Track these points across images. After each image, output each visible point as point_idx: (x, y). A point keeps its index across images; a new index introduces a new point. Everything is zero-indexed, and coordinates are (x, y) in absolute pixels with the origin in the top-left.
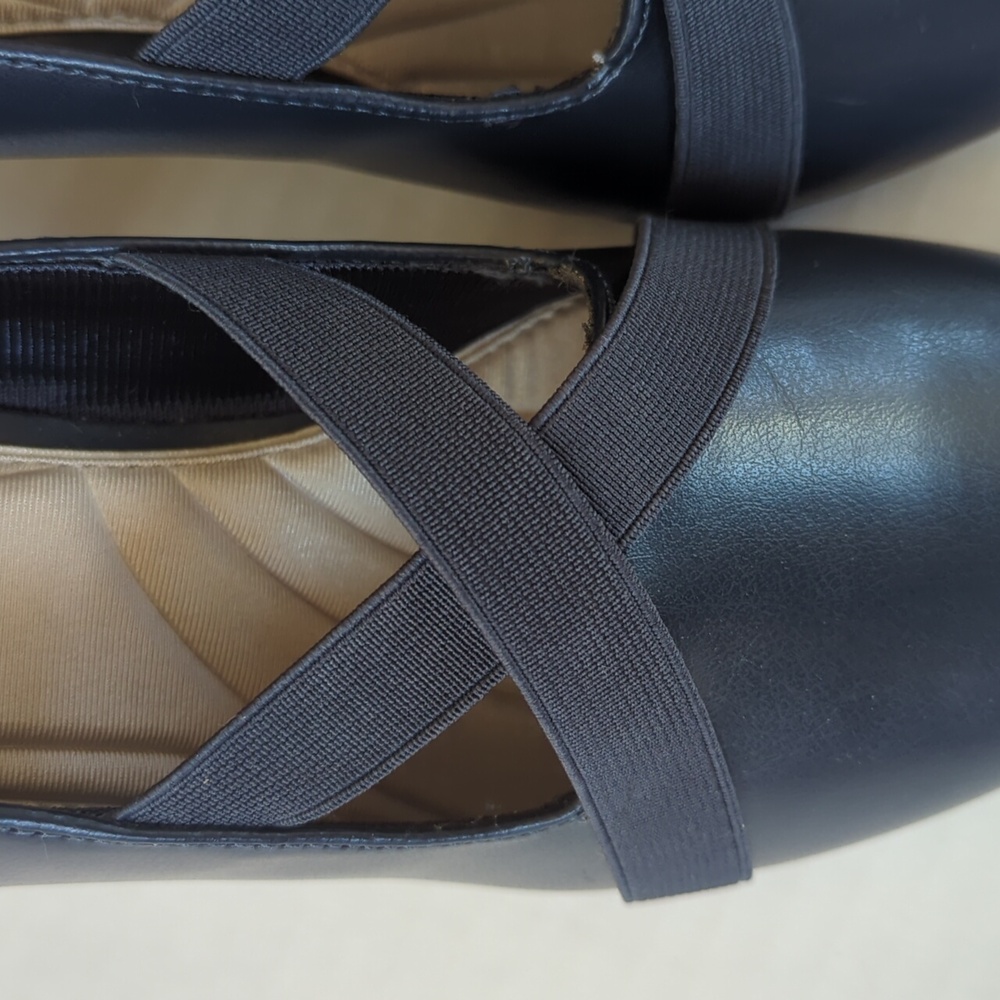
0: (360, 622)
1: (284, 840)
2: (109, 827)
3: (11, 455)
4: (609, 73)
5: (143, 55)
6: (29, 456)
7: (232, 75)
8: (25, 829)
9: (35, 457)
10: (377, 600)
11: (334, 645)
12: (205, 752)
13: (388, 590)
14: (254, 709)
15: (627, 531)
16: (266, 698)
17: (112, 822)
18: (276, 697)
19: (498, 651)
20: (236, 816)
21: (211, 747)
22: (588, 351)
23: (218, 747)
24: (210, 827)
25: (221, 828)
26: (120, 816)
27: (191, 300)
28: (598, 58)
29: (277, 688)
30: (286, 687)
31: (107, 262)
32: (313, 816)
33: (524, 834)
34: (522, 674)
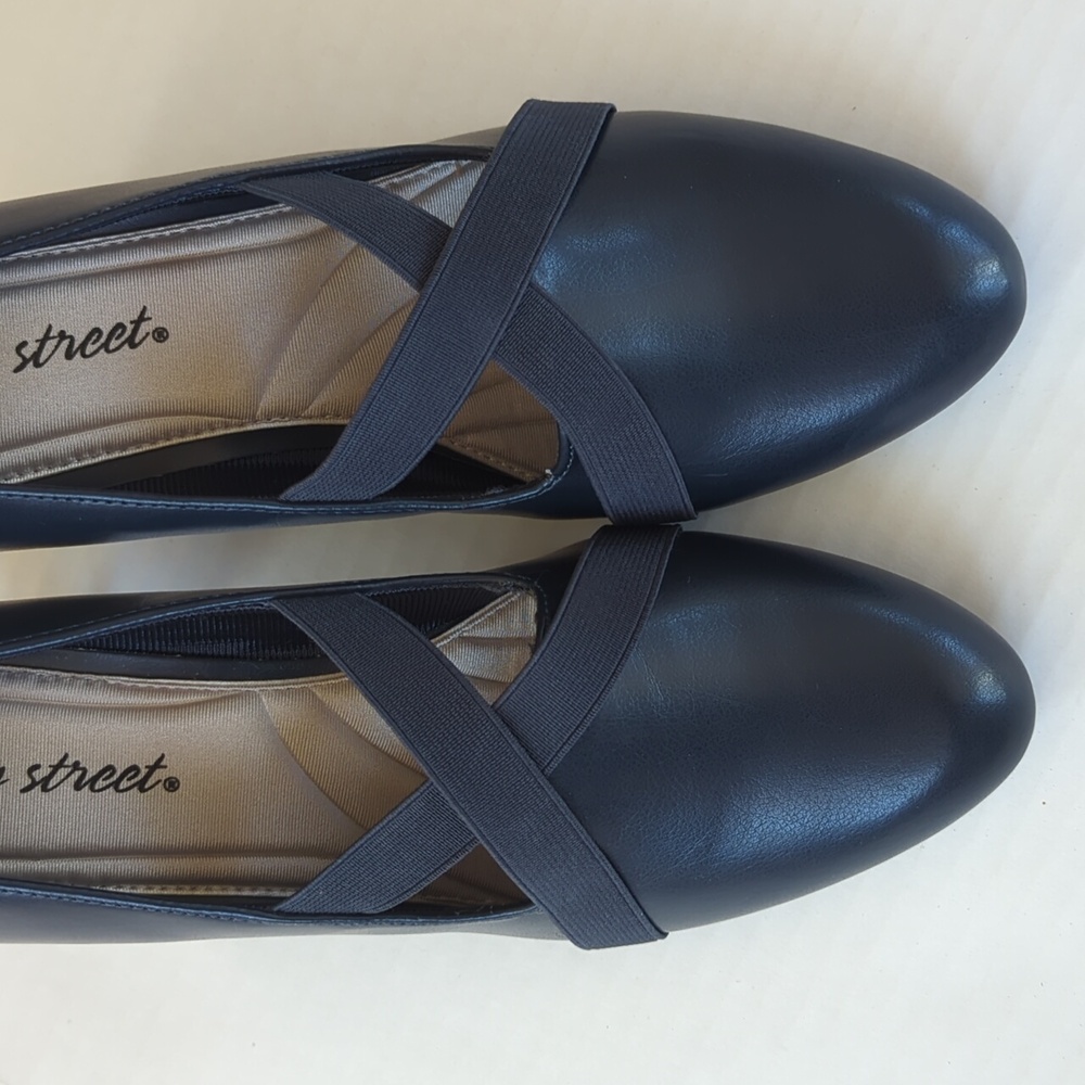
0: (401, 812)
1: (368, 921)
2: (270, 915)
3: (218, 686)
4: (556, 478)
5: (282, 497)
6: (228, 687)
7: (333, 502)
8: (224, 916)
9: (232, 686)
10: (409, 801)
11: (387, 824)
12: (319, 879)
13: (415, 796)
14: (345, 857)
15: (548, 764)
16: (351, 851)
17: (272, 912)
18: (357, 850)
19: (474, 832)
20: (339, 909)
21: (322, 876)
22: (532, 657)
23: (326, 876)
24: (325, 914)
25: (332, 914)
26: (276, 909)
27: (309, 635)
28: (548, 471)
29: (357, 846)
30: (362, 845)
31: (266, 604)
32: (381, 909)
33: (508, 917)
34: (488, 843)
